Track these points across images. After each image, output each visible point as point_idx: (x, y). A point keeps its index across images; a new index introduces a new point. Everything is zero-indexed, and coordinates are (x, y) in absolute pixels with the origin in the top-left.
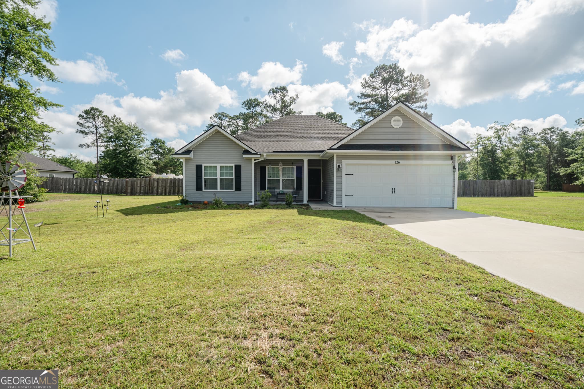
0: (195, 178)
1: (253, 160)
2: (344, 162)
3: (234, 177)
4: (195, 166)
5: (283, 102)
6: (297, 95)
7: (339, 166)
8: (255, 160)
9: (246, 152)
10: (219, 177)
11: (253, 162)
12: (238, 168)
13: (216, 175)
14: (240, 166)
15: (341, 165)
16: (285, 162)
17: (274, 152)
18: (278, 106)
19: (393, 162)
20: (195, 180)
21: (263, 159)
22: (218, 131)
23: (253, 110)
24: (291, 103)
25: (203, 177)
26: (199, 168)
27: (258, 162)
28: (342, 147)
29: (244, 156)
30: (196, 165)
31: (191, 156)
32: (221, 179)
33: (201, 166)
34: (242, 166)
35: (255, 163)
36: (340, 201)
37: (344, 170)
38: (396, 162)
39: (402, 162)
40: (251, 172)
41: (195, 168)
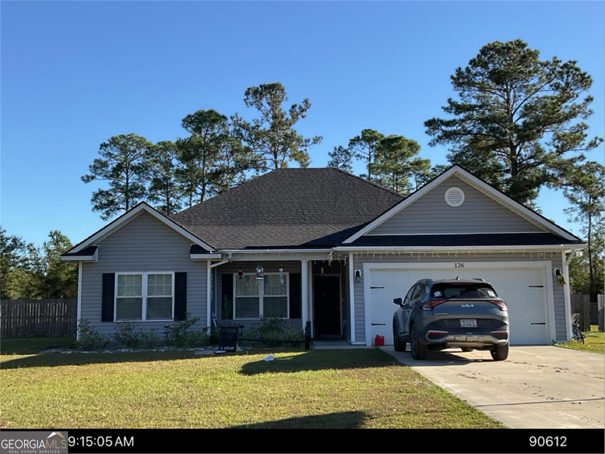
0: (101, 298)
1: (209, 263)
2: (367, 267)
3: (173, 296)
4: (102, 276)
5: (275, 117)
6: (306, 101)
7: (358, 273)
8: (213, 263)
9: (197, 249)
10: (145, 296)
11: (210, 267)
12: (181, 279)
13: (139, 290)
14: (185, 274)
15: (362, 271)
16: (270, 266)
17: (247, 248)
18: (266, 126)
19: (452, 265)
20: (101, 302)
21: (226, 261)
22: (146, 211)
23: (206, 134)
24: (295, 117)
25: (116, 296)
26: (108, 280)
27: (217, 267)
28: (362, 241)
29: (194, 256)
30: (103, 274)
31: (95, 257)
32: (149, 299)
33: (113, 275)
34: (188, 275)
35: (213, 269)
36: (361, 335)
37: (368, 280)
38: (458, 265)
39: (467, 265)
40: (204, 285)
41: (101, 279)
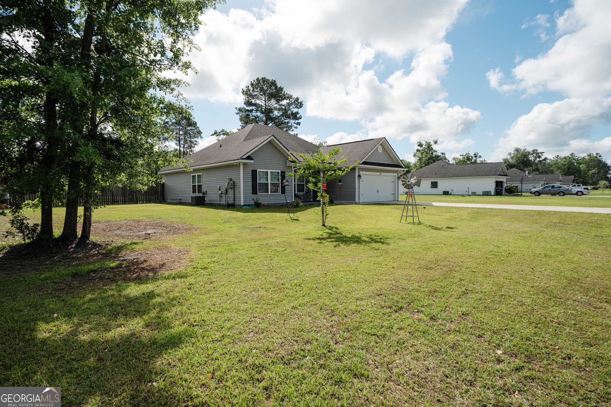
0: (251, 182)
1: (293, 168)
2: (361, 173)
3: (280, 182)
7: (359, 175)
10: (269, 182)
13: (267, 179)
14: (284, 172)
19: (378, 174)
21: (299, 167)
25: (258, 181)
26: (254, 173)
28: (364, 163)
30: (252, 170)
32: (271, 184)
33: (256, 171)
36: (359, 199)
38: (380, 174)
39: (383, 174)
40: (291, 178)
41: (251, 173)
